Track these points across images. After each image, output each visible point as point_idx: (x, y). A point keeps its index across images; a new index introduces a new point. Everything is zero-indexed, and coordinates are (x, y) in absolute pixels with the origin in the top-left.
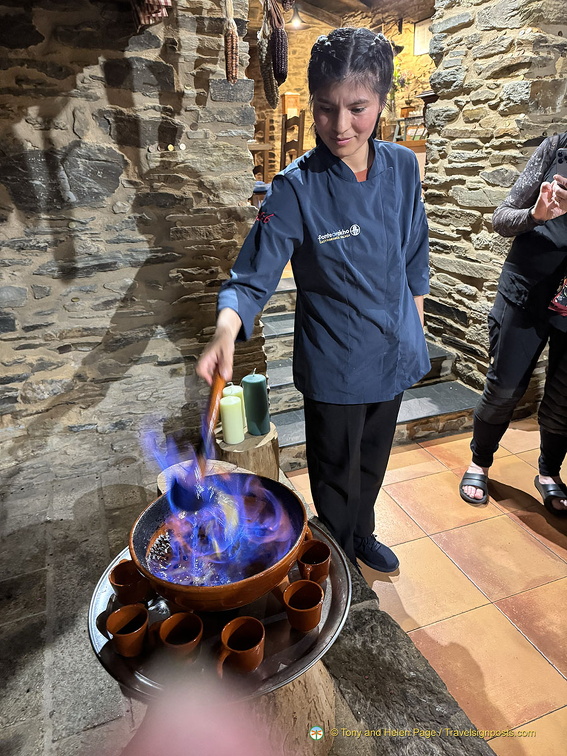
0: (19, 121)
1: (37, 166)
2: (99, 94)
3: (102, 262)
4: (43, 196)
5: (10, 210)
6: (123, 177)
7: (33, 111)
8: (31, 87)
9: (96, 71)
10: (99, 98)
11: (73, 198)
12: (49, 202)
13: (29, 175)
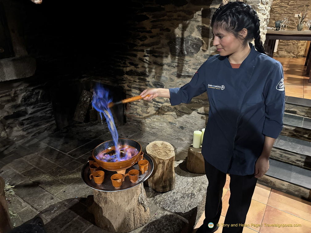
0: (176, 28)
1: (178, 42)
2: (199, 20)
3: (189, 75)
4: (178, 51)
5: (169, 54)
6: (201, 48)
7: (180, 25)
8: (181, 18)
9: (200, 13)
10: (199, 21)
11: (186, 53)
12: (179, 53)
13: (175, 45)
